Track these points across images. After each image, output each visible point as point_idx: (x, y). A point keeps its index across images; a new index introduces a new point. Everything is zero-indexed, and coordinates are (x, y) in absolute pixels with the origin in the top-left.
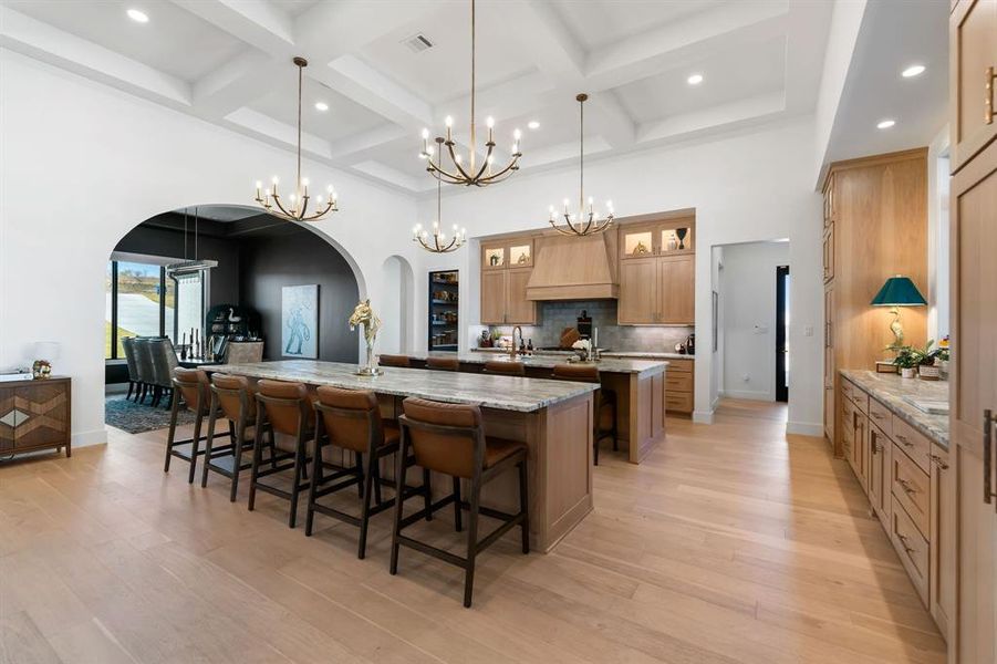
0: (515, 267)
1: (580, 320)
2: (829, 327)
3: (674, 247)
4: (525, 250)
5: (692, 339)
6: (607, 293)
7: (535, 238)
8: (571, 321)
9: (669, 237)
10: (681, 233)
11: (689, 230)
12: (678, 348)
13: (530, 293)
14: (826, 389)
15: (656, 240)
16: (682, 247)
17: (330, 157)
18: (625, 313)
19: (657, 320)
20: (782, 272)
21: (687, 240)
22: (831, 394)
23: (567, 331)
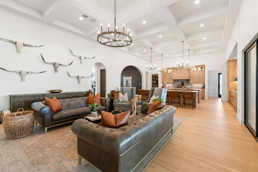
0: (169, 73)
1: (182, 83)
2: (228, 84)
3: (200, 71)
4: (171, 70)
5: (204, 86)
6: (188, 78)
7: (173, 69)
8: (180, 83)
9: (199, 69)
10: (202, 68)
11: (203, 68)
12: (201, 88)
13: (173, 78)
14: (228, 93)
15: (197, 69)
16: (202, 71)
17: (141, 56)
18: (191, 82)
19: (197, 83)
20: (219, 74)
21: (203, 69)
22: (228, 94)
23: (179, 85)
